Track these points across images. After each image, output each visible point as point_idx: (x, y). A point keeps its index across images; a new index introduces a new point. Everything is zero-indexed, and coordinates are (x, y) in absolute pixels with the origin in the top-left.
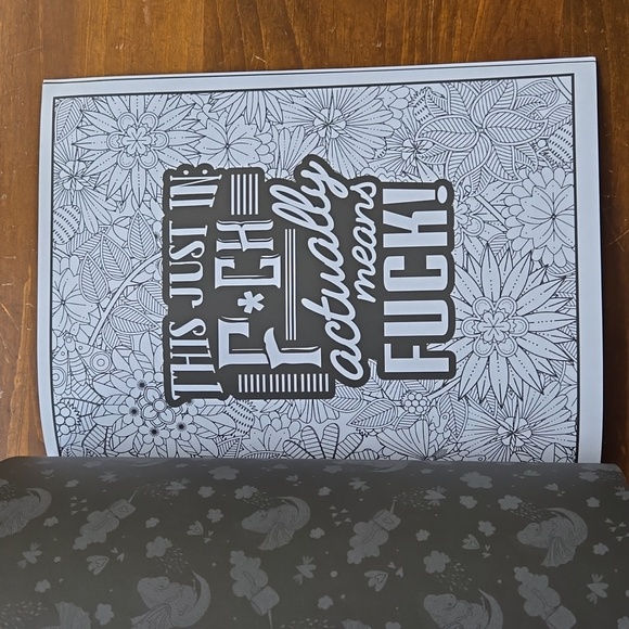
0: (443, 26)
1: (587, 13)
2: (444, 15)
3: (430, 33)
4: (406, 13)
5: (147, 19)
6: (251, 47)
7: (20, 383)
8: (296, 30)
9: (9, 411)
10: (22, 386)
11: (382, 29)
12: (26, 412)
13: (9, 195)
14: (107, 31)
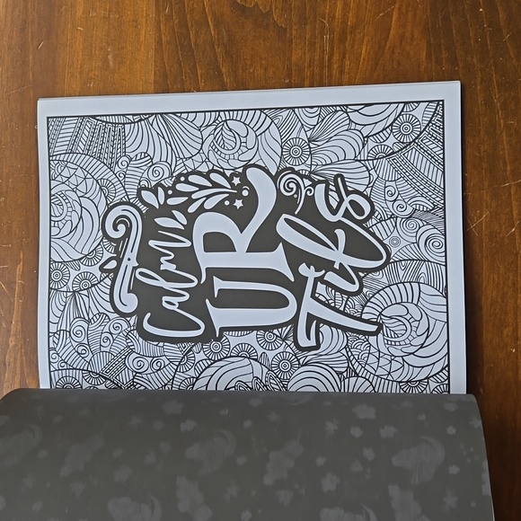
0: (335, 66)
1: (444, 55)
2: (336, 57)
3: (326, 71)
4: (307, 56)
5: (111, 63)
6: (190, 84)
7: (14, 343)
8: (224, 70)
9: (5, 364)
10: (16, 345)
11: (289, 69)
12: (18, 365)
13: (6, 198)
14: (81, 73)
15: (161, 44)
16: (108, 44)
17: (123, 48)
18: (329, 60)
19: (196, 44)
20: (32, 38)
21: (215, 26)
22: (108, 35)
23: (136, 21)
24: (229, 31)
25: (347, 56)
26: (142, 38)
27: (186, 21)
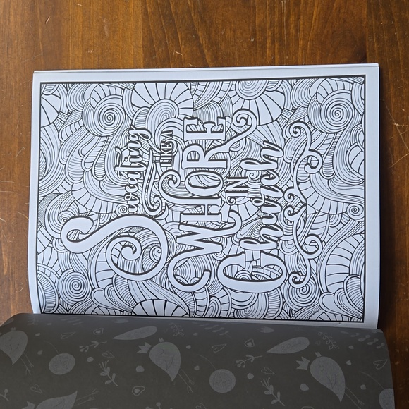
15: (147, 15)
16: (104, 17)
17: (115, 19)
18: (287, 20)
19: (176, 13)
20: (41, 14)
22: (103, 10)
25: (302, 17)
26: (131, 10)
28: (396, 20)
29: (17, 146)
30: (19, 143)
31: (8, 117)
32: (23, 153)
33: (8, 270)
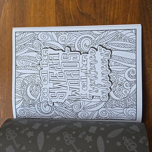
16: (41, 24)
20: (18, 22)
21: (74, 19)
22: (41, 22)
23: (50, 17)
24: (78, 20)
26: (52, 22)
27: (65, 17)
28: (149, 31)
29: (7, 71)
30: (8, 70)
31: (4, 60)
32: (10, 73)
33: (3, 116)
